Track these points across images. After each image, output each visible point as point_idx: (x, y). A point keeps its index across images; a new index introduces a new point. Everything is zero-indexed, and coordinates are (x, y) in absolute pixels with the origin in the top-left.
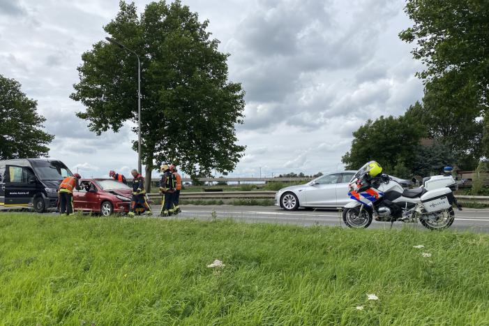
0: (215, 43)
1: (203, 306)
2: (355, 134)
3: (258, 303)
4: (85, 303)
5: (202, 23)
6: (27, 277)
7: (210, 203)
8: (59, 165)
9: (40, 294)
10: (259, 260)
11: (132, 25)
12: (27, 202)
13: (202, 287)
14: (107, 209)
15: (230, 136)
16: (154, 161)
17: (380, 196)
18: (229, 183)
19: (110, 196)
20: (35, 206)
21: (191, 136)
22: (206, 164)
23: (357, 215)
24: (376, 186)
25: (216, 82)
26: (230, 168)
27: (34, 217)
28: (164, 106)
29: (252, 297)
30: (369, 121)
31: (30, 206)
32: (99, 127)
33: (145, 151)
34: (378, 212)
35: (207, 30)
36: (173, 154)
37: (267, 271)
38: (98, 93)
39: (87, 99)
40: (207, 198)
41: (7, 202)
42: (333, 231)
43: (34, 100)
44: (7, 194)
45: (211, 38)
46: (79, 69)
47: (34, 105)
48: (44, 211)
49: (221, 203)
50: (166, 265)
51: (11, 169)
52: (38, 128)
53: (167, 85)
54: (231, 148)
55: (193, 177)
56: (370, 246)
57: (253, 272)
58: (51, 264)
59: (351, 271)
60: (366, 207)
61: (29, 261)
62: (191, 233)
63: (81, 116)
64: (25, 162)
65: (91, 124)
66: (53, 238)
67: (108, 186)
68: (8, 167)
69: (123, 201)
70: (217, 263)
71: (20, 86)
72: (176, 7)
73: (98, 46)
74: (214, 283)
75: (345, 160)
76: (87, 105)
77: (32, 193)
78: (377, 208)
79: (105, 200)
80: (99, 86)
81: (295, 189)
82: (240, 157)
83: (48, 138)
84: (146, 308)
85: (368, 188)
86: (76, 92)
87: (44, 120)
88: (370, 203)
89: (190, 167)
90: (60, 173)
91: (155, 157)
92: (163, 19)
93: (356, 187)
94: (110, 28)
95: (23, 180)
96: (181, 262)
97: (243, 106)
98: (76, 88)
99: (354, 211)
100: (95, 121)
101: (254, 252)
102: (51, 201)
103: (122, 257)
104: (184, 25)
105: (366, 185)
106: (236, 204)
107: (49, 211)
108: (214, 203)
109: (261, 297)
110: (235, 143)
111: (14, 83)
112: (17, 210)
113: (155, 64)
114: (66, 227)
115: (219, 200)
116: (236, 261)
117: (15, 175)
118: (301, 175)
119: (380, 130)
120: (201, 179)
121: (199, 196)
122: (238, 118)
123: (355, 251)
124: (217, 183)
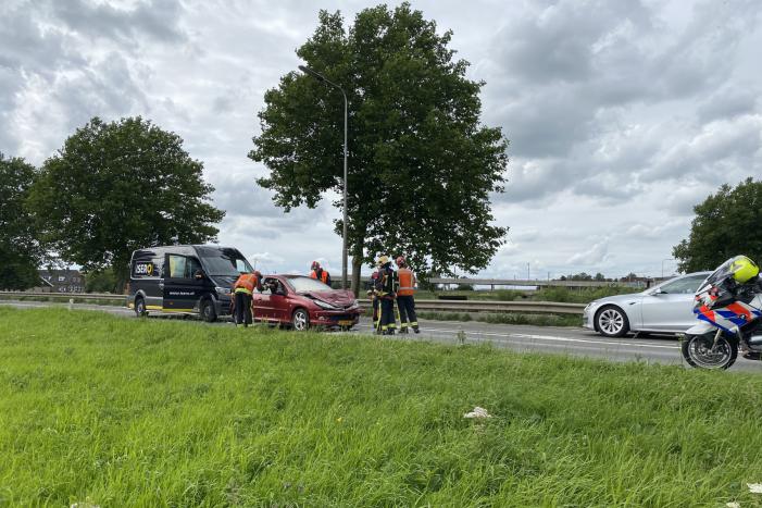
0: (461, 67)
1: (459, 476)
2: (698, 210)
3: (548, 480)
4: (283, 455)
5: (441, 36)
6: (200, 412)
7: (449, 318)
8: (233, 255)
9: (221, 438)
10: (543, 413)
11: (337, 45)
12: (191, 306)
13: (456, 447)
14: (300, 320)
15: (482, 214)
16: (365, 250)
17: (753, 316)
18: (477, 287)
19: (305, 301)
20: (202, 313)
21: (421, 213)
22: (443, 257)
23: (709, 346)
24: (747, 299)
25: (462, 128)
26: (481, 263)
27: (202, 329)
28: (380, 168)
29: (538, 470)
30: (725, 188)
31: (194, 312)
32: (287, 201)
33: (353, 234)
34: (749, 344)
35: (448, 47)
36: (394, 241)
37: (558, 431)
38: (286, 150)
39: (272, 158)
40: (445, 309)
41: (166, 306)
42: (668, 372)
43: (199, 161)
44: (165, 293)
45: (455, 60)
46: (260, 115)
47: (198, 168)
48: (214, 319)
49: (468, 319)
50: (395, 409)
51: (172, 259)
52: (203, 202)
53: (386, 136)
54: (482, 232)
55: (421, 276)
56: (740, 402)
57: (536, 430)
58: (231, 396)
59: (707, 441)
60: (726, 333)
61: (202, 390)
62: (427, 363)
63: (264, 184)
64: (190, 250)
65: (277, 196)
66: (231, 359)
67: (302, 286)
68: (167, 256)
69: (324, 309)
70: (479, 412)
71: (182, 141)
72: (403, 14)
73: (287, 80)
74: (472, 442)
75: (679, 253)
76: (272, 167)
77: (198, 294)
78: (747, 338)
79: (299, 307)
80: (289, 140)
81: (623, 301)
82: (497, 245)
83: (216, 216)
84: (372, 472)
85: (733, 301)
86: (256, 148)
87: (212, 190)
88: (734, 328)
89: (418, 260)
90: (235, 266)
91: (367, 245)
92: (382, 33)
93: (708, 299)
94: (305, 52)
95: (187, 275)
96: (419, 405)
97: (504, 165)
98: (257, 142)
99: (704, 340)
100: (283, 192)
101: (535, 398)
102: (223, 305)
103: (329, 392)
104: (413, 40)
105: (729, 297)
106: (491, 321)
107: (221, 321)
108: (456, 318)
109: (552, 472)
110: (490, 223)
111: (174, 138)
112: (179, 317)
113: (368, 102)
114: (246, 344)
115: (462, 314)
116: (506, 410)
117: (177, 267)
118: (599, 278)
119: (746, 202)
120: (432, 280)
121: (432, 306)
122: (496, 183)
123: (710, 409)
124: (457, 286)
